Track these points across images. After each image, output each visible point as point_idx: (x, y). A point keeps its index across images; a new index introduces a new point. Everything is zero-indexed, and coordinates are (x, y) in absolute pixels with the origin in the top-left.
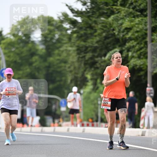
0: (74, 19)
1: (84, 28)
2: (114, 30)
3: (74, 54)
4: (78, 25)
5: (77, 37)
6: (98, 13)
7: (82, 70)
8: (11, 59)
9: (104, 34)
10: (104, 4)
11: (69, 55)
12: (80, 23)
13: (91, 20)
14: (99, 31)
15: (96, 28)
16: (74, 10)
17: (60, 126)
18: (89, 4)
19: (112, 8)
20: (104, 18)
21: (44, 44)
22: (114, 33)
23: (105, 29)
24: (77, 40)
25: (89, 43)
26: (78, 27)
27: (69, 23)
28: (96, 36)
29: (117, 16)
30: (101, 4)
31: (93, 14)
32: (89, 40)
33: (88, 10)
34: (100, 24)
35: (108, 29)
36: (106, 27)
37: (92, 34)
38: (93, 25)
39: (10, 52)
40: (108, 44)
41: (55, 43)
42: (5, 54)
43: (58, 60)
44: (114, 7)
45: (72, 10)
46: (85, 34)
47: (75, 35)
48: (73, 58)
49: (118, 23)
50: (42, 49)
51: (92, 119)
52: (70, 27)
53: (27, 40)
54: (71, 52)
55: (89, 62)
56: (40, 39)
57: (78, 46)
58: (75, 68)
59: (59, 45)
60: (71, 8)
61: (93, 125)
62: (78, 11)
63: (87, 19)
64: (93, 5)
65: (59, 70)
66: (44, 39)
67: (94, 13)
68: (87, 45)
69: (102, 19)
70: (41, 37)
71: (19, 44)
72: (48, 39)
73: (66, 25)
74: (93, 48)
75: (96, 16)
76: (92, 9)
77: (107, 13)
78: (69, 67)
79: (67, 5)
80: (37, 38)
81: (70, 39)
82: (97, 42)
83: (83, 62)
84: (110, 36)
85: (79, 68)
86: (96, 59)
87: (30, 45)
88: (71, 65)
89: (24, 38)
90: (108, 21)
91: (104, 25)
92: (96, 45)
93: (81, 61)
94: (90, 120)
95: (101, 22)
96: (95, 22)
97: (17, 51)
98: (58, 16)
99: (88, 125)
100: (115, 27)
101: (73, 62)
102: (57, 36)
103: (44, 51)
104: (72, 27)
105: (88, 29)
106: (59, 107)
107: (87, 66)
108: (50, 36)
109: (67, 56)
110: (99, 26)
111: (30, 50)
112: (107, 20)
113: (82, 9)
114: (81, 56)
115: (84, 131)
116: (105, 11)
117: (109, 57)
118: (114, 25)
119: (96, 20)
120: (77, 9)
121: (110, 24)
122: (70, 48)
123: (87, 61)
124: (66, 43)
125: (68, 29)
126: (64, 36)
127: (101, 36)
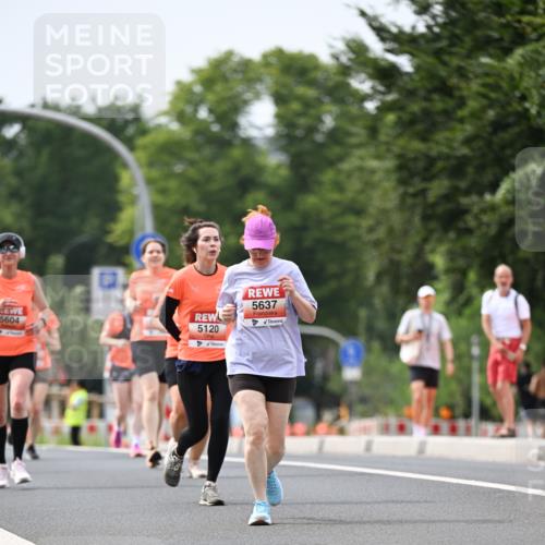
0: (386, 60)
1: (422, 93)
2: (524, 98)
3: (389, 184)
4: (400, 83)
5: (399, 123)
6: (468, 41)
7: (415, 238)
8: (172, 200)
9: (491, 114)
10: (489, 10)
11: (369, 185)
12: (407, 74)
13: (445, 64)
14: (473, 104)
15: (465, 93)
16: (388, 32)
17: (342, 432)
18: (438, 9)
19: (519, 21)
20: (491, 56)
21: (283, 149)
22: (527, 110)
23: (493, 95)
24: (399, 135)
25: (437, 143)
26: (401, 90)
27: (371, 77)
28: (462, 121)
29: (537, 52)
30: (480, 7)
31: (452, 45)
32: (441, 136)
33: (436, 30)
34: (477, 77)
35: (506, 95)
36: (496, 87)
37: (447, 114)
38: (454, 81)
39: (171, 175)
40: (503, 148)
41: (321, 146)
42: (150, 182)
43: (334, 203)
44: (526, 19)
45: (381, 31)
46: (427, 113)
47: (391, 118)
48: (385, 196)
49: (538, 75)
50: (279, 166)
51: (451, 407)
52: (373, 88)
53: (227, 135)
54: (377, 177)
55: (440, 210)
56: (270, 132)
57: (400, 156)
58: (391, 231)
59: (336, 150)
60: (375, 24)
61: (453, 431)
62: (401, 32)
63: (430, 60)
64: (453, 14)
65: (338, 237)
66: (285, 131)
67: (455, 40)
68: (434, 153)
69: (485, 60)
70: (274, 126)
71: (198, 148)
72: (299, 133)
73: (362, 84)
74: (453, 162)
75: (463, 51)
76: (449, 27)
77: (501, 39)
78: (371, 230)
79: (363, 14)
80: (260, 129)
81: (373, 131)
82: (468, 141)
83: (419, 211)
84: (511, 119)
85: (406, 233)
86: (464, 201)
87: (236, 153)
88: (378, 223)
89: (215, 128)
90: (504, 68)
91: (490, 80)
92: (465, 151)
93: (413, 207)
94: (444, 412)
95: (479, 70)
96: (462, 72)
97: (192, 173)
98: (333, 51)
99: (436, 430)
100: (526, 89)
101: (384, 212)
102: (329, 122)
103: (284, 172)
104: (381, 88)
105: (436, 97)
106: (339, 368)
107: (433, 225)
108: (302, 121)
109: (362, 191)
110: (475, 86)
111: (236, 169)
112: (503, 65)
113: (414, 28)
114: (411, 190)
115: (421, 450)
116: (495, 35)
117: (508, 191)
118: (527, 83)
119: (462, 64)
120: (396, 26)
121: (512, 78)
122: (374, 164)
123: (433, 205)
124: (359, 146)
125: (366, 97)
126: (353, 119)
127: (479, 118)
